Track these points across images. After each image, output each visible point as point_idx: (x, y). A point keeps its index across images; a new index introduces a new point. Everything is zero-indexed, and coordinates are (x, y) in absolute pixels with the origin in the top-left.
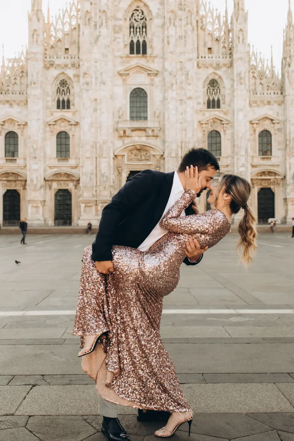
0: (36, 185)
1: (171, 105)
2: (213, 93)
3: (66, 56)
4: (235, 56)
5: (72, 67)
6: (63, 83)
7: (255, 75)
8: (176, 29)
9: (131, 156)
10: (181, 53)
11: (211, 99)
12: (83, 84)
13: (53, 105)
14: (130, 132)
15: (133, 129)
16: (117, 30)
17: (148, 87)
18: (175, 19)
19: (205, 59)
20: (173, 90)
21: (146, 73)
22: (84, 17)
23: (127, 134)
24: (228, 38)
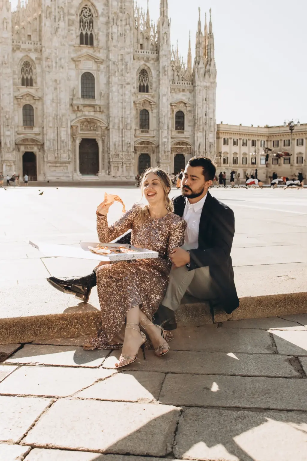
0: (9, 148)
1: (114, 88)
2: (144, 80)
3: (30, 42)
4: (161, 53)
5: (35, 51)
6: (27, 64)
7: (174, 68)
8: (118, 28)
9: (83, 126)
10: (122, 48)
11: (142, 84)
12: (46, 67)
13: (19, 82)
14: (83, 107)
15: (85, 105)
16: (71, 23)
17: (95, 72)
18: (117, 19)
19: (138, 53)
20: (115, 77)
21: (94, 60)
22: (45, 11)
23: (80, 109)
24: (155, 38)
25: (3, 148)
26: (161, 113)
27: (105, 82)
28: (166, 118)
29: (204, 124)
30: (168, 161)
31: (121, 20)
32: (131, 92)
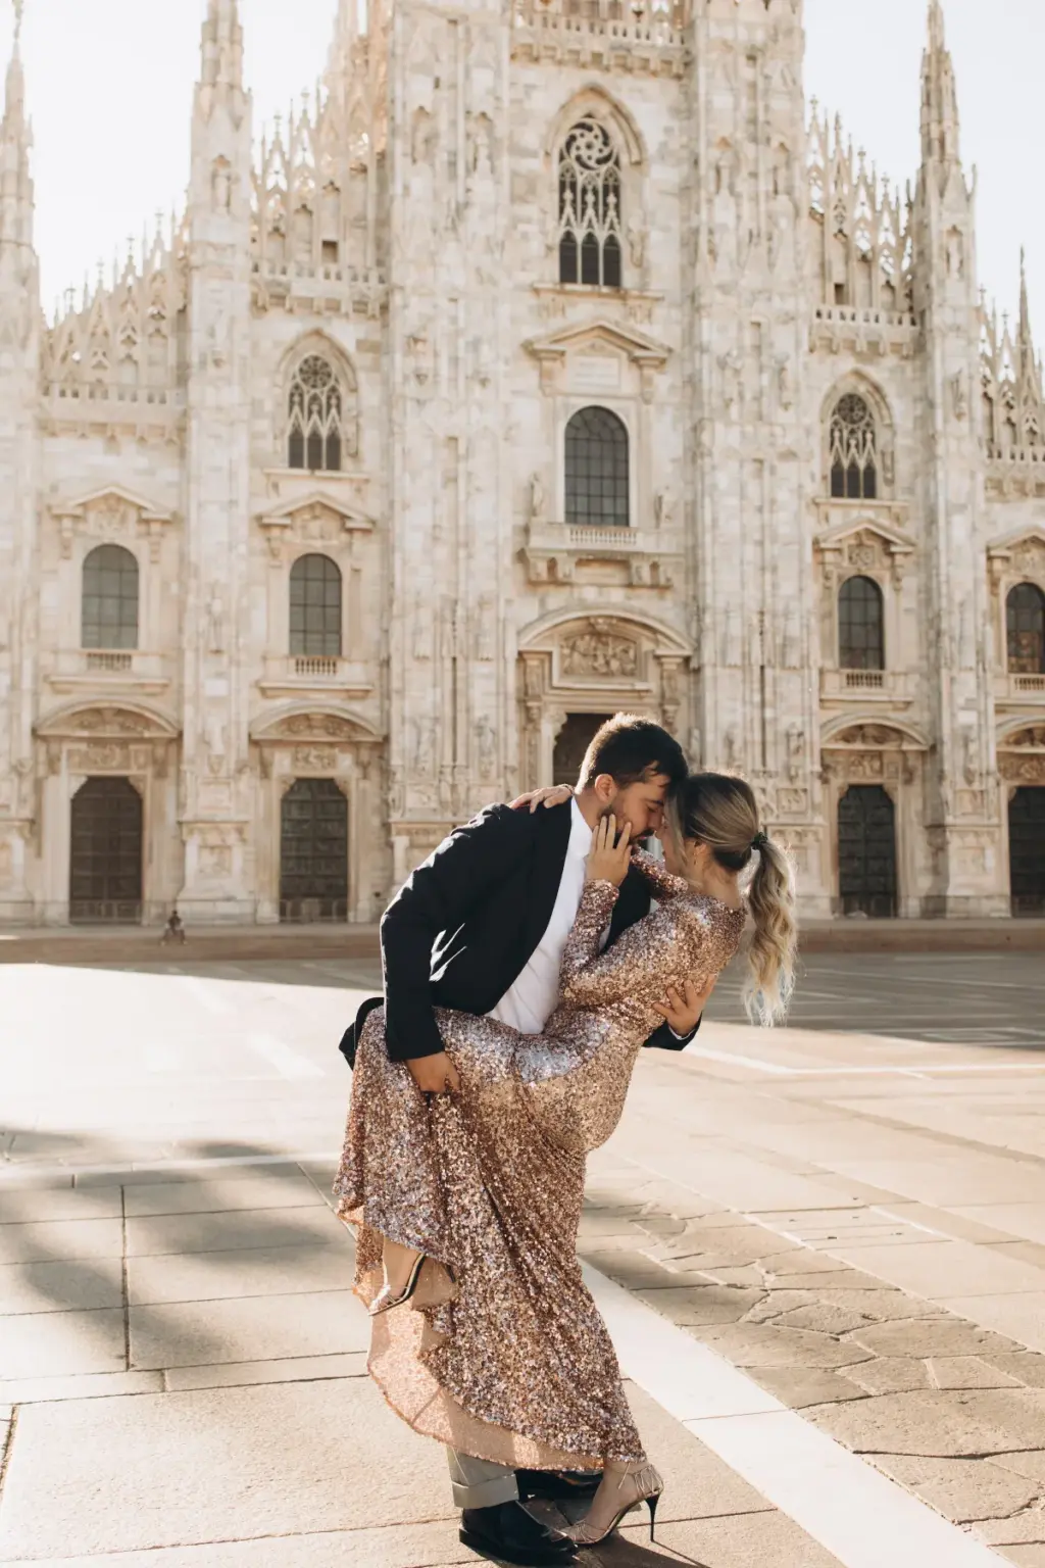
0: (220, 758)
1: (724, 478)
2: (853, 442)
3: (333, 268)
4: (938, 318)
5: (355, 311)
6: (315, 370)
7: (992, 391)
8: (738, 205)
9: (571, 656)
10: (755, 294)
11: (846, 464)
12: (406, 378)
13: (276, 452)
14: (573, 565)
15: (584, 557)
16: (523, 191)
17: (631, 406)
18: (735, 169)
19: (829, 322)
20: (729, 423)
21: (624, 355)
22: (408, 129)
23: (560, 575)
24: (899, 257)
25: (192, 762)
26: (944, 590)
27: (679, 452)
28: (969, 615)
30: (986, 822)
31: (754, 175)
32: (800, 497)
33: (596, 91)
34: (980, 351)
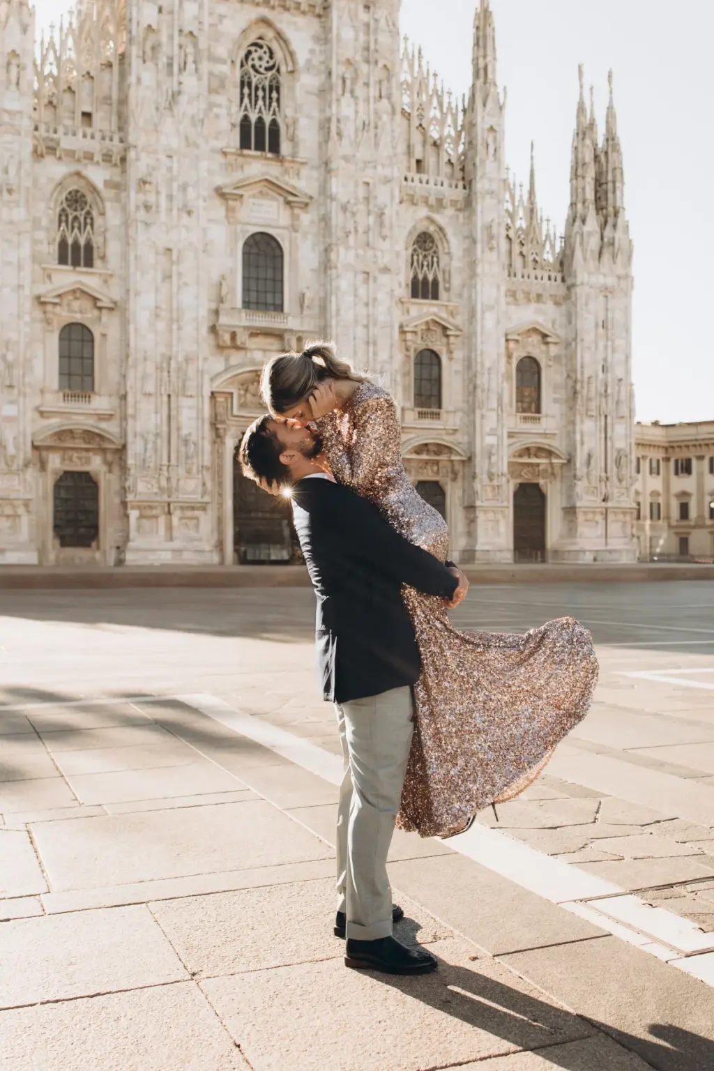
0: (13, 457)
1: (344, 282)
2: (425, 263)
3: (89, 131)
4: (480, 185)
5: (103, 160)
6: (76, 199)
7: (512, 234)
8: (356, 104)
9: (245, 395)
10: (366, 163)
11: (420, 277)
12: (137, 208)
13: (49, 253)
14: (247, 337)
15: (254, 331)
16: (216, 86)
17: (285, 232)
18: (355, 80)
19: (412, 184)
20: (347, 248)
21: (281, 199)
22: (141, 40)
23: (239, 343)
24: (457, 145)
26: (479, 360)
27: (315, 265)
28: (493, 376)
29: (601, 395)
30: (500, 505)
31: (367, 84)
32: (392, 296)
33: (265, 22)
34: (505, 208)
